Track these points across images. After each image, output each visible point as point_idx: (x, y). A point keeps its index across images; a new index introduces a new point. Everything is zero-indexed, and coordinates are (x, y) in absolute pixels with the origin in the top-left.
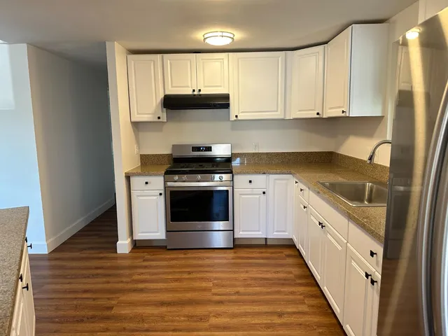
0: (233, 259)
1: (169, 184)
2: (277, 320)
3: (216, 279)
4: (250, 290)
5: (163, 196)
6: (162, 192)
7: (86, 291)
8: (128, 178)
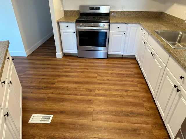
0: (107, 64)
1: (78, 27)
2: (124, 93)
3: (99, 73)
4: (114, 78)
5: (75, 33)
6: (75, 31)
7: (43, 75)
8: (58, 23)
